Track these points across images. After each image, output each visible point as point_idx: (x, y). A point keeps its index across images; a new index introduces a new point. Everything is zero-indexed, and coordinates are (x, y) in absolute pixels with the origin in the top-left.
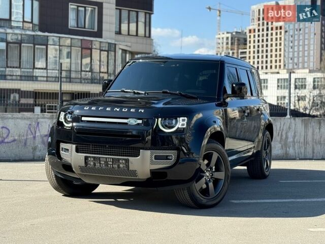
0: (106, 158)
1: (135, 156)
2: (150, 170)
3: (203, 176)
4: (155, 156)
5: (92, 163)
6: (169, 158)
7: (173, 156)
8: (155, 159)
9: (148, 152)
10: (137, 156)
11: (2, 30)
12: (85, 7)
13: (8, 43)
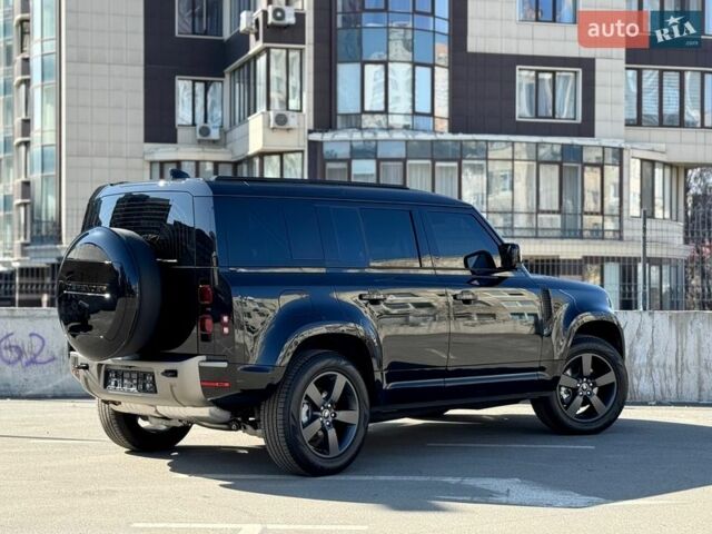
11: (368, 136)
12: (554, 72)
13: (379, 161)
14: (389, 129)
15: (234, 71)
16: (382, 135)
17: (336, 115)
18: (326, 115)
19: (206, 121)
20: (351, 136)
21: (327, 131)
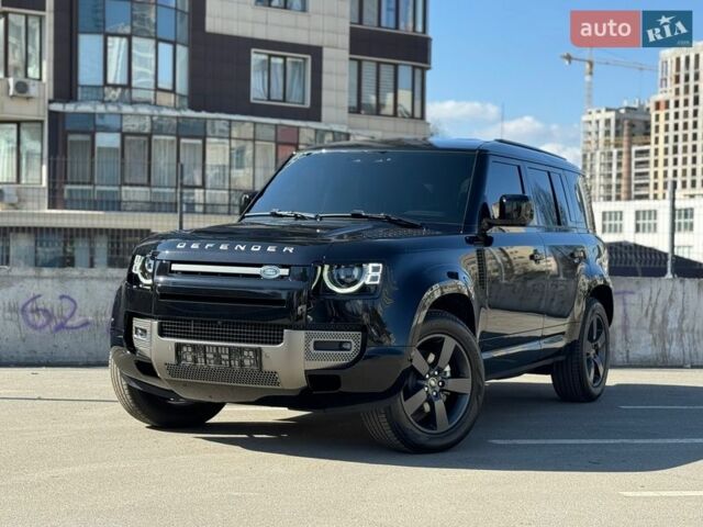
0: (217, 347)
1: (274, 343)
2: (306, 371)
3: (422, 387)
4: (315, 343)
5: (190, 358)
6: (344, 346)
7: (353, 343)
8: (316, 349)
9: (301, 335)
10: (278, 343)
11: (112, 109)
12: (285, 58)
13: (124, 135)
14: (132, 103)
16: (127, 109)
17: (77, 85)
18: (67, 85)
20: (95, 108)
21: (68, 102)
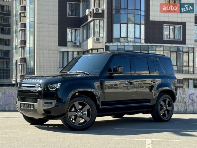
0: (27, 104)
2: (43, 109)
5: (22, 106)
6: (52, 103)
8: (45, 104)
10: (37, 102)
11: (122, 44)
12: (174, 26)
14: (128, 42)
15: (83, 26)
16: (126, 44)
17: (113, 38)
18: (110, 38)
19: (75, 40)
20: (117, 44)
21: (110, 43)
